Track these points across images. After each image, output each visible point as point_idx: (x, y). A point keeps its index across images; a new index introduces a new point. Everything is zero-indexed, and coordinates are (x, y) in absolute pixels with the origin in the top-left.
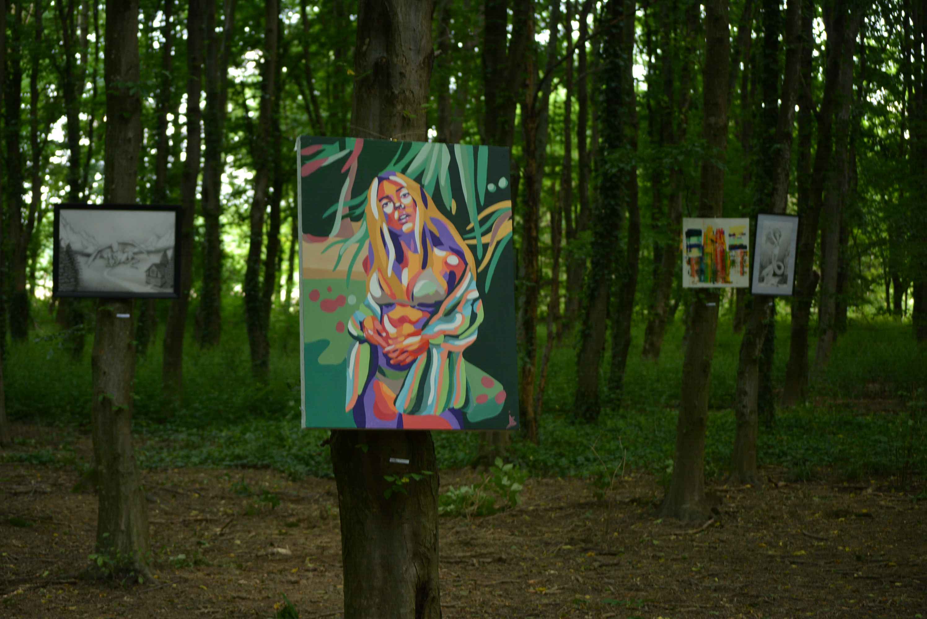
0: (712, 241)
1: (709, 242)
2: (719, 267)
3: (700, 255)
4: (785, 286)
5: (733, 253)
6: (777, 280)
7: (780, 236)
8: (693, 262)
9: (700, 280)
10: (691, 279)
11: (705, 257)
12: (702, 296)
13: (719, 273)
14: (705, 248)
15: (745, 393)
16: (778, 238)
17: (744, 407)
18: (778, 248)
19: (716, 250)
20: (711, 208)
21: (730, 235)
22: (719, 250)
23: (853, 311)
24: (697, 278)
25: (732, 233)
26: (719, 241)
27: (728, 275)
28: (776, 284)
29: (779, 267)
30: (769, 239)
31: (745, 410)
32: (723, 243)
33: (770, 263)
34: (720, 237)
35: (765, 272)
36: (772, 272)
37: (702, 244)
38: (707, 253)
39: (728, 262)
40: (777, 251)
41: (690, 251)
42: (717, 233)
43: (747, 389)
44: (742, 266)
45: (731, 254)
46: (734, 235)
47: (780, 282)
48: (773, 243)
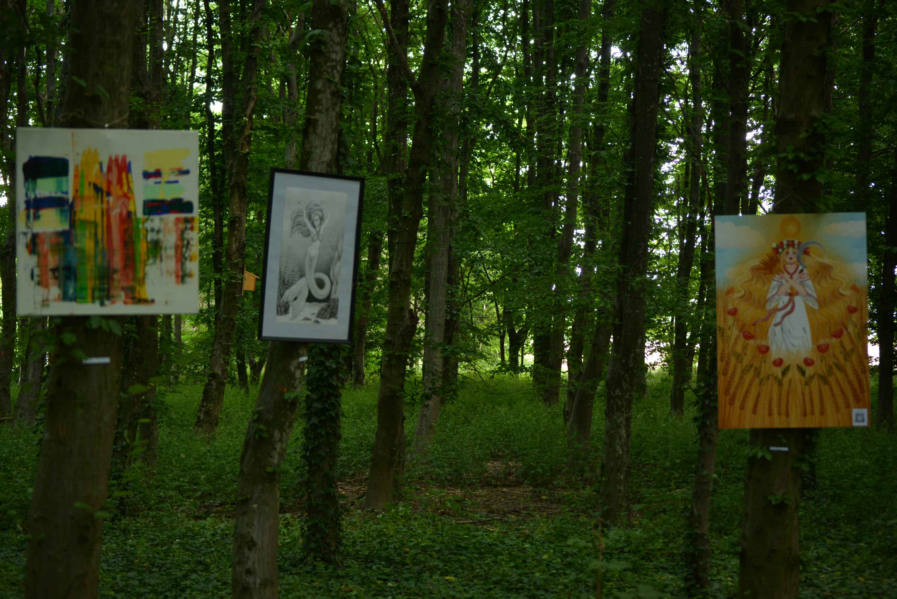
0: (97, 189)
1: (89, 191)
2: (117, 262)
3: (66, 227)
4: (333, 322)
5: (156, 221)
6: (315, 308)
7: (322, 219)
8: (46, 247)
9: (65, 297)
10: (41, 292)
11: (78, 231)
12: (69, 338)
13: (116, 277)
14: (77, 209)
15: (251, 545)
16: (317, 223)
17: (249, 572)
18: (318, 243)
19: (106, 213)
20: (96, 100)
21: (147, 175)
22: (115, 213)
23: (465, 367)
24: (55, 291)
25: (152, 170)
26: (115, 189)
27: (142, 281)
28: (314, 318)
29: (320, 284)
30: (297, 224)
31: (250, 580)
32: (127, 196)
33: (302, 275)
34: (120, 182)
35: (289, 294)
36: (306, 294)
37: (70, 197)
38: (85, 223)
39: (142, 247)
40: (314, 250)
41: (37, 217)
42: (109, 169)
43: (255, 535)
44: (181, 259)
45: (148, 225)
46: (157, 174)
47: (321, 315)
48: (307, 234)
